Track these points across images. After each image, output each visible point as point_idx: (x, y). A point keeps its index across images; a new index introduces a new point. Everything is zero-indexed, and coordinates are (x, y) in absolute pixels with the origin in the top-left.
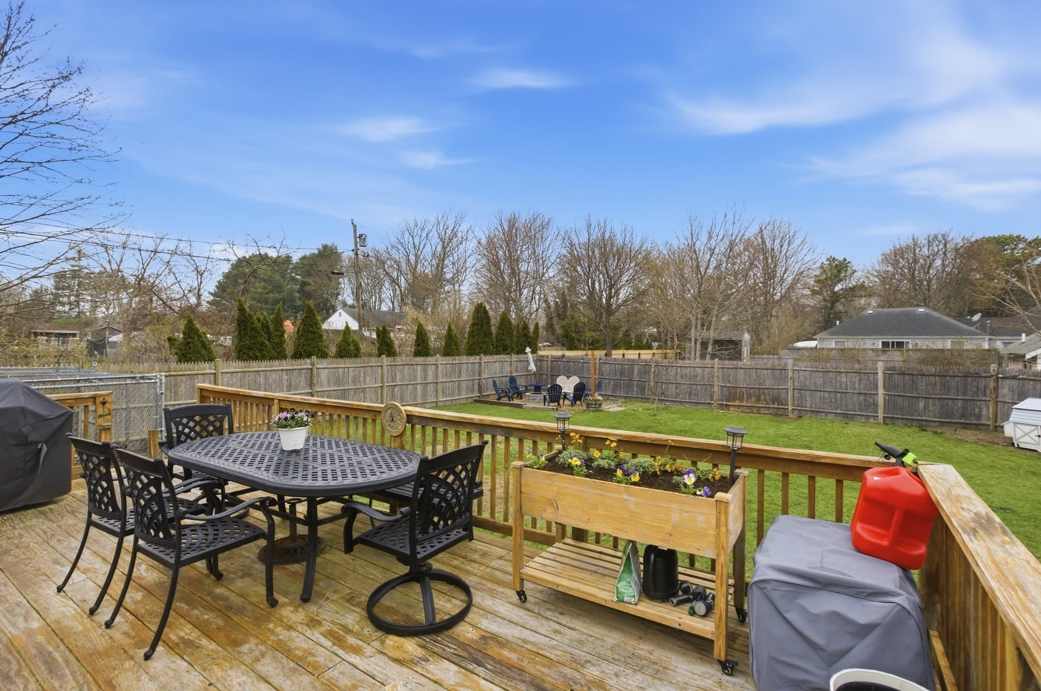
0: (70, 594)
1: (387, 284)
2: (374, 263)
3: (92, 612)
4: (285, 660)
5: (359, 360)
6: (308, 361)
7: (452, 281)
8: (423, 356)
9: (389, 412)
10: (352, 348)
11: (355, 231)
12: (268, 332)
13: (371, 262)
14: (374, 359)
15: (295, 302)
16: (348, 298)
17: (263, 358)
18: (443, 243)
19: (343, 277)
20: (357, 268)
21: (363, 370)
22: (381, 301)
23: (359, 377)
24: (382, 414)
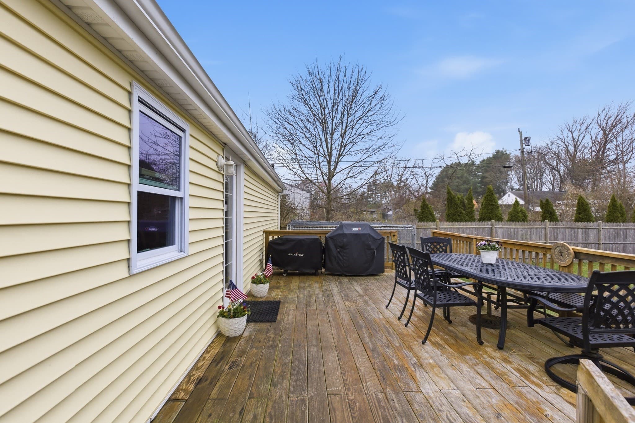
0: (390, 310)
1: (547, 172)
2: (536, 157)
3: (399, 318)
4: (491, 371)
5: (526, 223)
6: (489, 223)
7: (616, 162)
8: (585, 221)
9: (558, 249)
10: (520, 215)
11: (521, 136)
12: (464, 206)
13: (533, 156)
14: (538, 223)
15: (477, 189)
16: (515, 185)
17: (461, 220)
18: (604, 131)
19: (511, 170)
20: (522, 162)
21: (529, 231)
22: (542, 186)
23: (526, 235)
24: (552, 250)
